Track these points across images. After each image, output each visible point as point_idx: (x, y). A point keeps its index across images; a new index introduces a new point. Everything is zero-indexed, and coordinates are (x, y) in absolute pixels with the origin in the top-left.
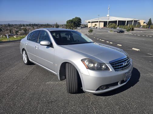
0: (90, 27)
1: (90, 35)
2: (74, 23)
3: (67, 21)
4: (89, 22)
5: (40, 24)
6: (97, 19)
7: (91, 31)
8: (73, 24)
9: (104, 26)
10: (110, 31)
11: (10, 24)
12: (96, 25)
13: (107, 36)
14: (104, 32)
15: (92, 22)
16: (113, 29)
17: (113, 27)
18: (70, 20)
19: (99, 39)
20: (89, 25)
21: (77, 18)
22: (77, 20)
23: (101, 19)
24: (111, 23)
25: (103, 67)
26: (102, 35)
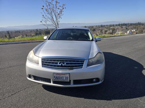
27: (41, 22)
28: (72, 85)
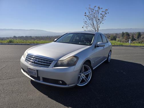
27: (83, 27)
28: (41, 82)
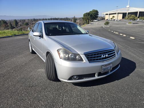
0: (107, 20)
1: (106, 27)
2: (91, 16)
3: (84, 14)
4: (106, 14)
5: (60, 18)
6: (116, 11)
7: (107, 23)
8: (89, 16)
9: (123, 17)
10: (129, 23)
11: (35, 19)
12: (113, 17)
13: (125, 28)
14: (122, 24)
15: (110, 14)
16: (132, 21)
17: (132, 19)
18: (87, 13)
19: (113, 32)
20: (107, 17)
21: (94, 11)
22: (94, 13)
23: (120, 11)
24: (130, 15)
25: (77, 57)
26: (119, 27)
